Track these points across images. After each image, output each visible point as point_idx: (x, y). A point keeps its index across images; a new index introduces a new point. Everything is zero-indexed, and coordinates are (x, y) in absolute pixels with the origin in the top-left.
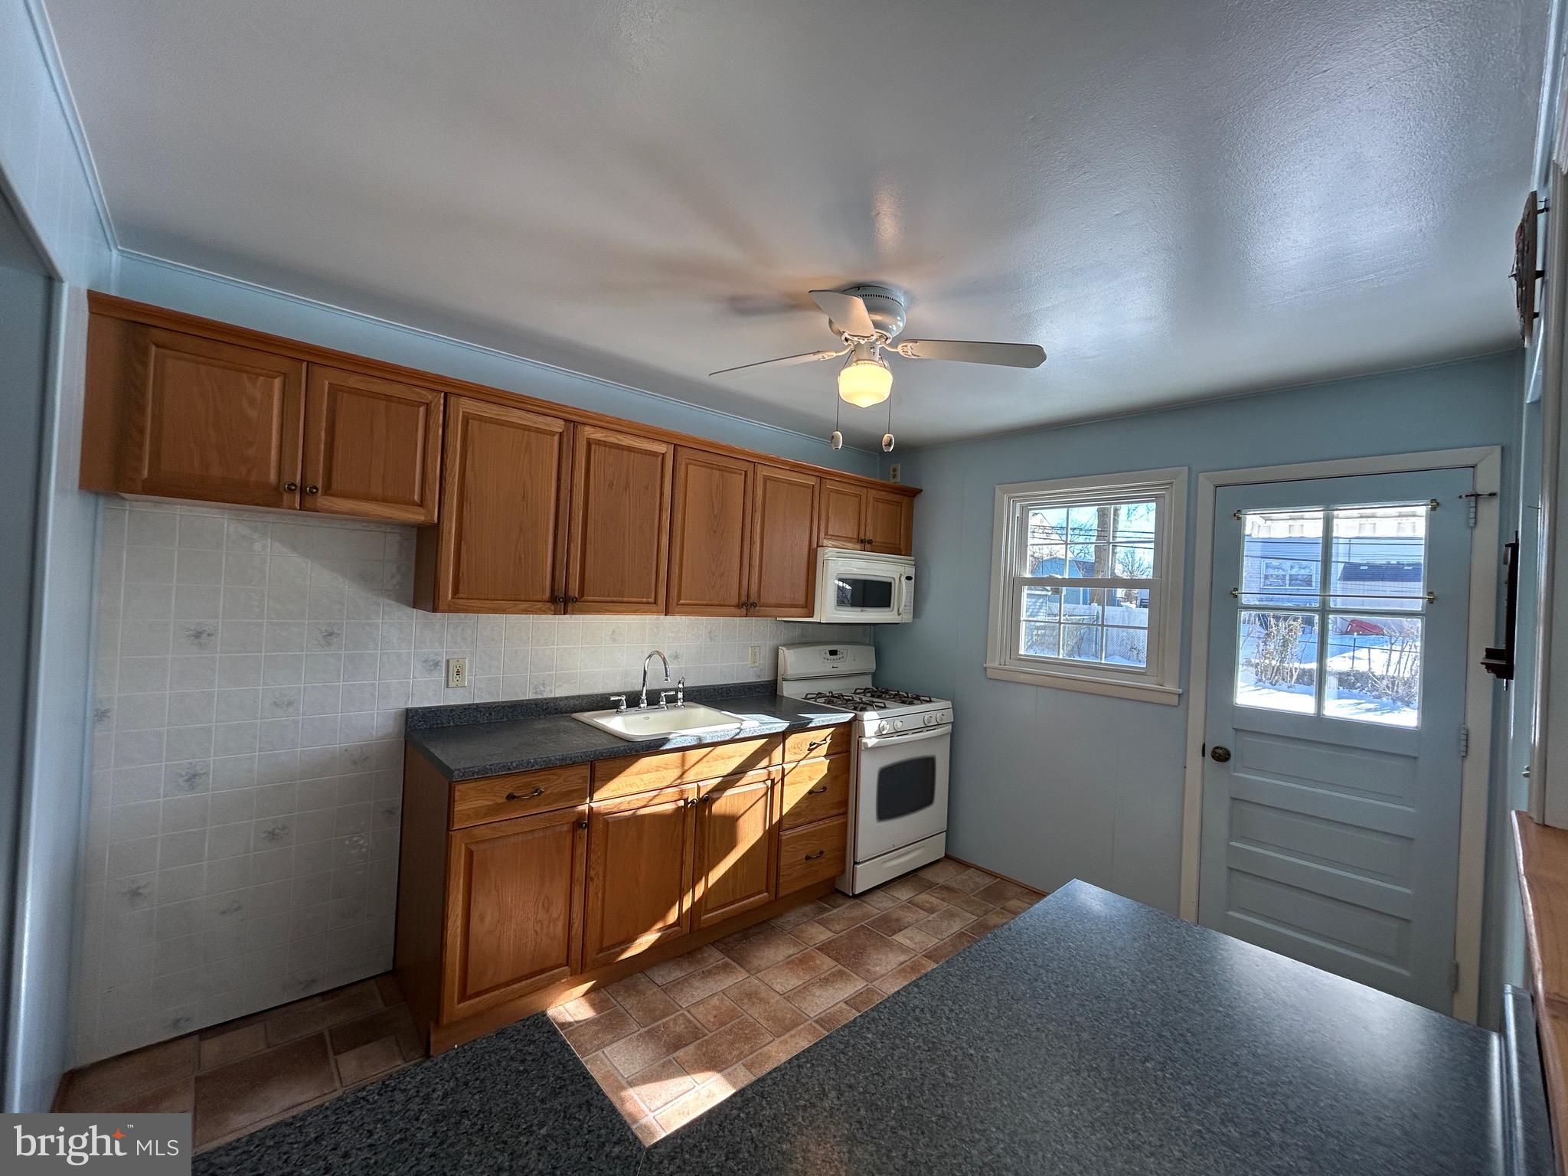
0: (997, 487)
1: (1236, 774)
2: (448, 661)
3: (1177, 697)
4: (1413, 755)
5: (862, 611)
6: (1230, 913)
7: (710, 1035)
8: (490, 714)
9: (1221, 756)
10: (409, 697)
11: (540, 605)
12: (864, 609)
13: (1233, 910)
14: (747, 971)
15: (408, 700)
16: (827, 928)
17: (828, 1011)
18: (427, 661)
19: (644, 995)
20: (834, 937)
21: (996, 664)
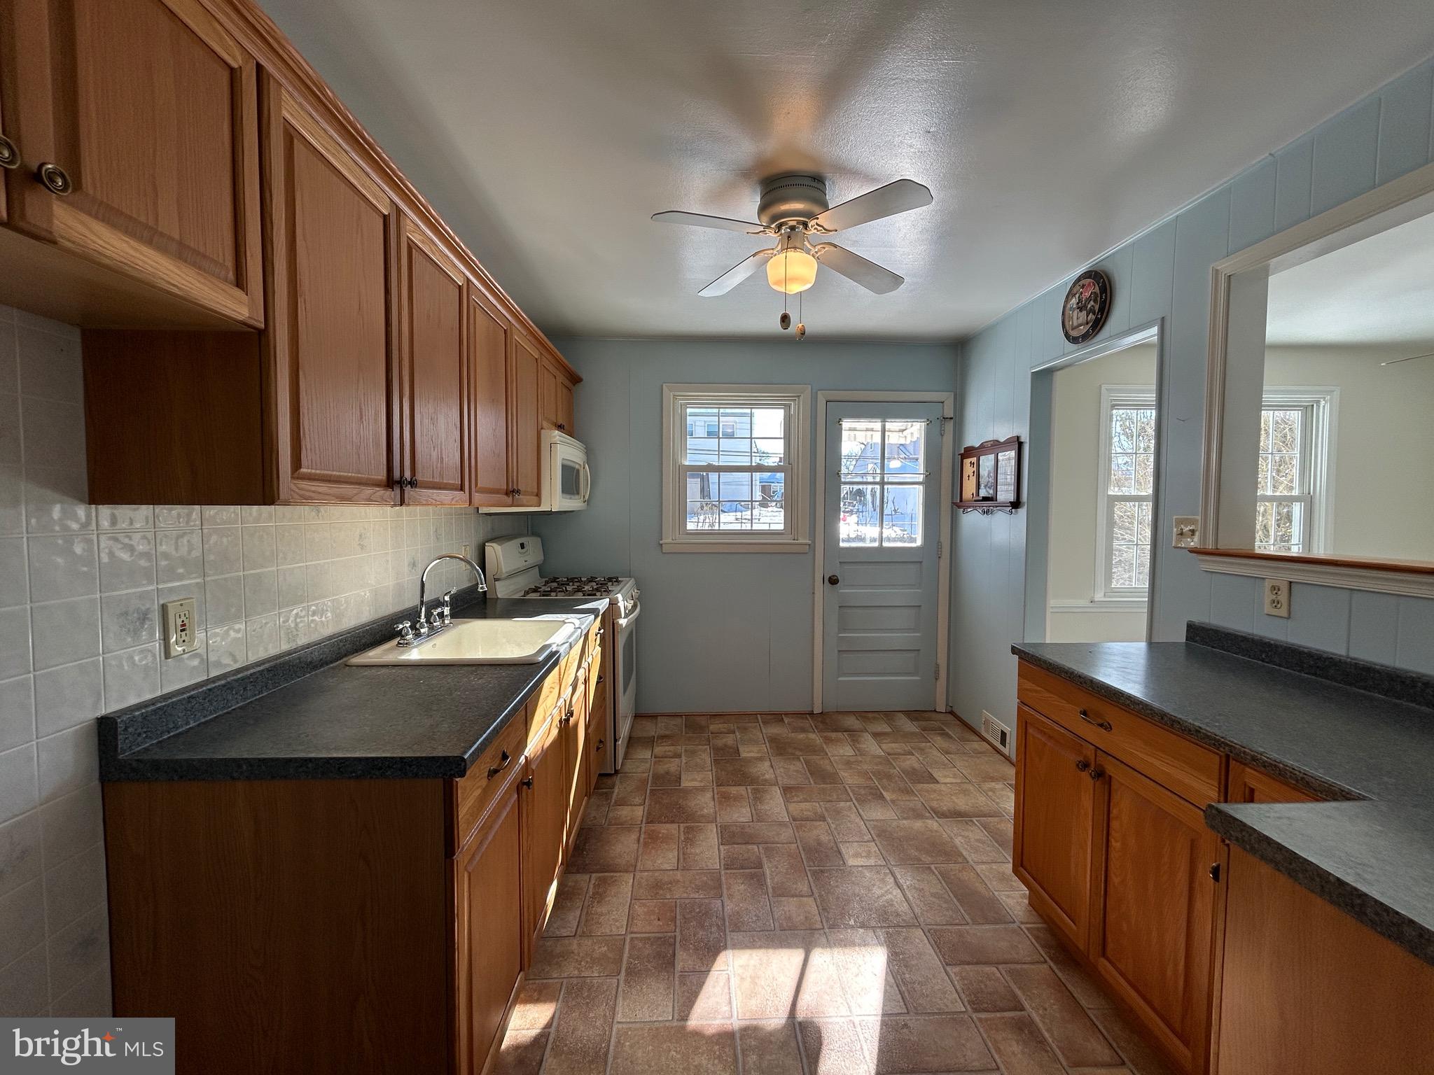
0: (664, 385)
1: (841, 591)
2: (164, 608)
3: (808, 546)
4: (918, 560)
5: (571, 499)
6: (840, 679)
7: (678, 934)
8: (245, 689)
9: (833, 581)
10: (99, 694)
11: (368, 491)
12: (572, 497)
13: (841, 676)
14: (627, 872)
15: (99, 699)
16: (631, 805)
17: (722, 857)
18: (126, 613)
19: (573, 953)
20: (646, 809)
21: (670, 540)
